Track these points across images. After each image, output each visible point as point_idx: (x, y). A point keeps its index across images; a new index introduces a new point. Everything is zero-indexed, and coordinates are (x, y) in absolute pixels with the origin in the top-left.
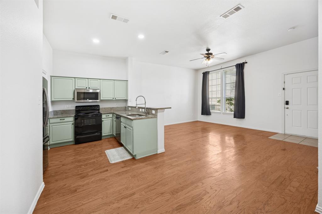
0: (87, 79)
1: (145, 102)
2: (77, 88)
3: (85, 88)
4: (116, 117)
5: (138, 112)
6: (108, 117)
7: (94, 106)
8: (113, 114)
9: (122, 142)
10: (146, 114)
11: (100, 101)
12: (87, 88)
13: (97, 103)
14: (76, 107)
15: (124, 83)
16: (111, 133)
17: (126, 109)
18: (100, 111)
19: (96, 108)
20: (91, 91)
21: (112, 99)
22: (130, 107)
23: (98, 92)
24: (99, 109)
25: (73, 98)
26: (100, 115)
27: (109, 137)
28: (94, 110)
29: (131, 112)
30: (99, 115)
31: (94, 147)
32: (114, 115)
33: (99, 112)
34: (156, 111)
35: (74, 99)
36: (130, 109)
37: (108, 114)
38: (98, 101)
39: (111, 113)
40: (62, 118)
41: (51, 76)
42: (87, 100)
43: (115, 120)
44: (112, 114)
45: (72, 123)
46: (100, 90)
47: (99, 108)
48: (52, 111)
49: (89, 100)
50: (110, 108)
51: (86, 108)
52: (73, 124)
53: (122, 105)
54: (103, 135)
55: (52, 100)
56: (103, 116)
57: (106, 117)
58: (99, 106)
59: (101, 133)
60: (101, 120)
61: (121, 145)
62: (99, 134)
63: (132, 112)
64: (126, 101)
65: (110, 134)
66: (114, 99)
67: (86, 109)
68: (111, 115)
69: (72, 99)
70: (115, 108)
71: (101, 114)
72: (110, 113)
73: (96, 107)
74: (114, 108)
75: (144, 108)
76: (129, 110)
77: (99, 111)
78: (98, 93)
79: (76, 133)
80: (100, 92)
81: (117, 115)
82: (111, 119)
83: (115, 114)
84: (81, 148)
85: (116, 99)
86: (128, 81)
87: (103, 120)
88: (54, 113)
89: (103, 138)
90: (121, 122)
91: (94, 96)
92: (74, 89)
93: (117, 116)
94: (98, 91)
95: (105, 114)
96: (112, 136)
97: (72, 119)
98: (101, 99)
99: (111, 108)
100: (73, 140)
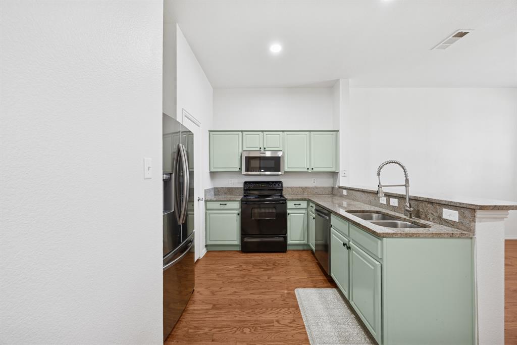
0: (260, 133)
1: (407, 180)
2: (245, 149)
3: (258, 149)
4: (316, 210)
5: (370, 203)
6: (299, 207)
7: (273, 182)
8: (309, 201)
9: (332, 275)
10: (411, 217)
11: (283, 174)
12: (260, 148)
13: (279, 177)
14: (245, 183)
15: (330, 137)
16: (305, 242)
17: (334, 192)
18: (284, 193)
19: (277, 187)
20: (268, 154)
21: (306, 170)
22: (345, 188)
23: (280, 156)
24: (282, 190)
25: (239, 167)
26: (284, 202)
27: (301, 248)
28: (273, 190)
29: (348, 201)
30: (281, 202)
31: (272, 269)
32: (311, 204)
33: (282, 196)
34: (467, 213)
35: (240, 169)
36: (345, 192)
37: (298, 200)
38: (280, 173)
39: (305, 200)
40: (223, 202)
41: (209, 131)
42: (260, 171)
43: (314, 215)
44: (306, 202)
45: (237, 212)
46: (284, 153)
47: (282, 187)
48: (212, 189)
49: (265, 171)
50: (302, 188)
51: (260, 185)
52: (238, 214)
53: (326, 183)
54: (289, 242)
55: (211, 170)
56: (290, 205)
57: (294, 207)
58: (281, 182)
59: (285, 238)
60: (286, 212)
61: (332, 283)
62: (282, 239)
63: (352, 203)
64: (334, 174)
65: (302, 242)
66: (310, 171)
67: (260, 188)
68: (304, 204)
69: (238, 170)
70: (312, 188)
71: (286, 200)
72: (302, 200)
73: (277, 185)
74: (309, 188)
75: (401, 198)
76: (342, 196)
77: (282, 193)
78: (279, 158)
79: (245, 232)
80: (283, 156)
81: (317, 205)
82: (304, 211)
83: (313, 202)
84: (250, 263)
85: (314, 170)
86: (338, 131)
87: (288, 211)
88: (215, 191)
89: (289, 248)
90: (331, 226)
91: (272, 164)
92: (241, 151)
93: (317, 208)
94: (280, 154)
95: (292, 200)
96: (305, 248)
97: (236, 205)
98: (286, 169)
99: (304, 189)
100: (239, 243)
